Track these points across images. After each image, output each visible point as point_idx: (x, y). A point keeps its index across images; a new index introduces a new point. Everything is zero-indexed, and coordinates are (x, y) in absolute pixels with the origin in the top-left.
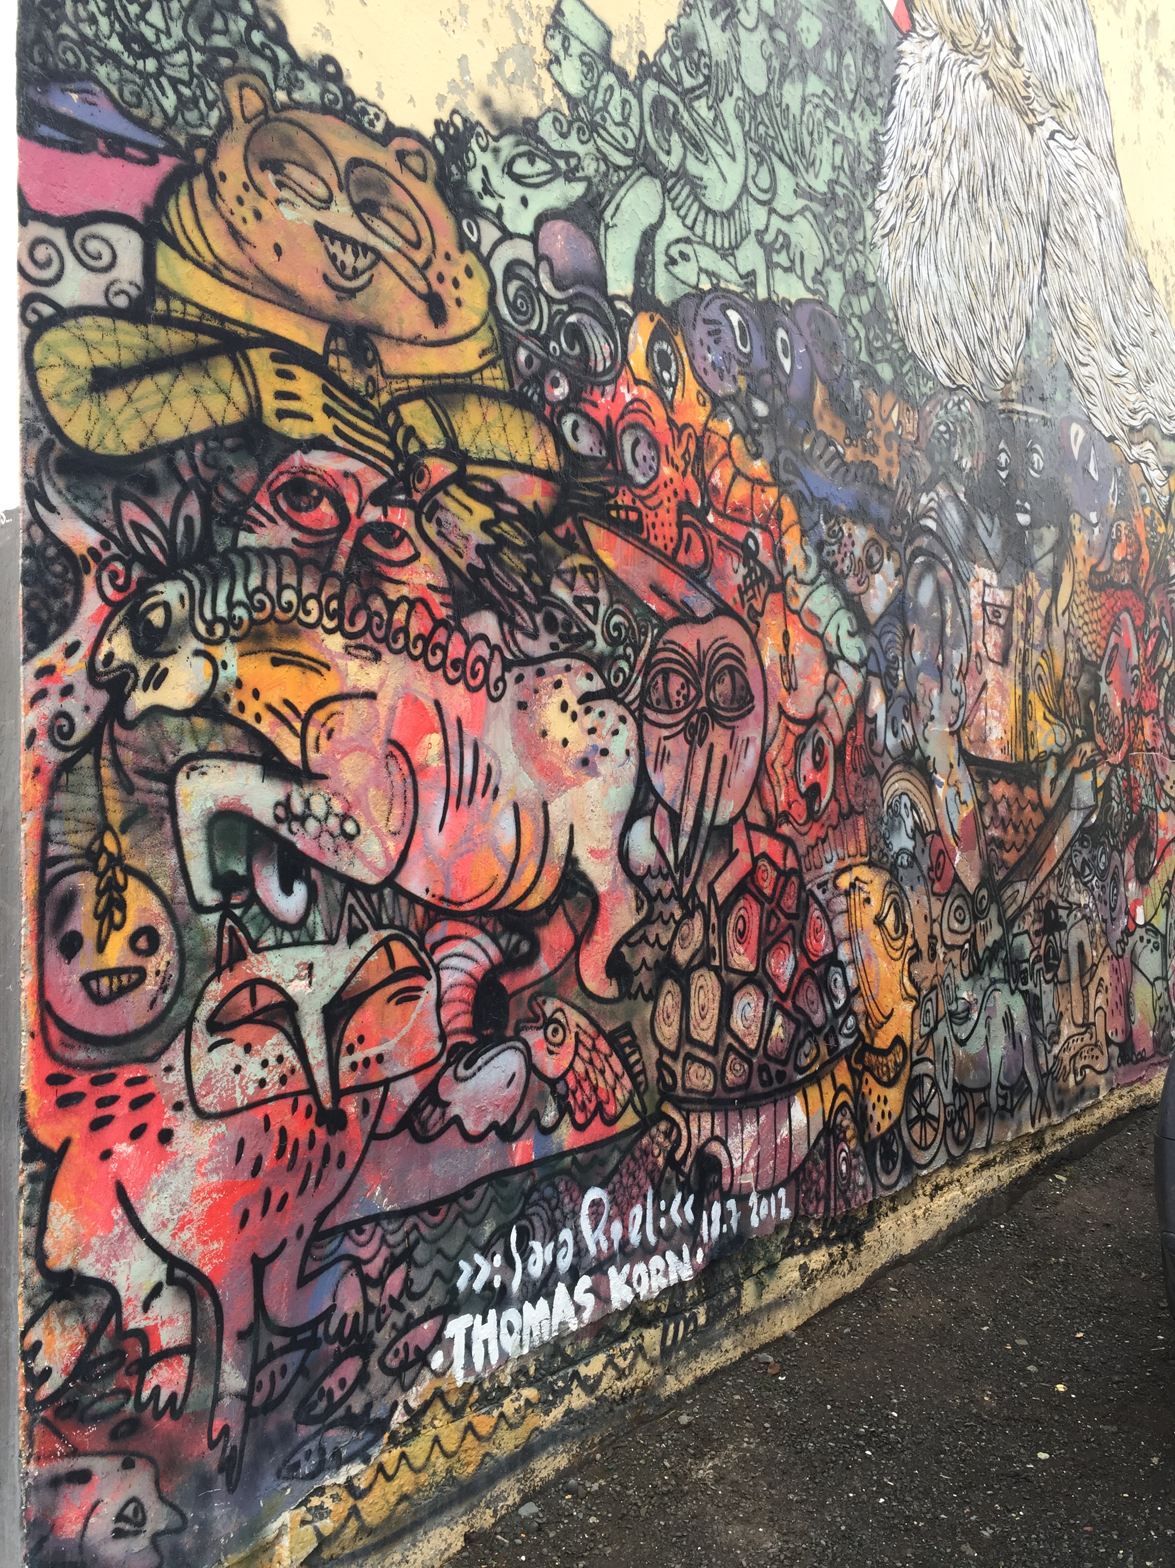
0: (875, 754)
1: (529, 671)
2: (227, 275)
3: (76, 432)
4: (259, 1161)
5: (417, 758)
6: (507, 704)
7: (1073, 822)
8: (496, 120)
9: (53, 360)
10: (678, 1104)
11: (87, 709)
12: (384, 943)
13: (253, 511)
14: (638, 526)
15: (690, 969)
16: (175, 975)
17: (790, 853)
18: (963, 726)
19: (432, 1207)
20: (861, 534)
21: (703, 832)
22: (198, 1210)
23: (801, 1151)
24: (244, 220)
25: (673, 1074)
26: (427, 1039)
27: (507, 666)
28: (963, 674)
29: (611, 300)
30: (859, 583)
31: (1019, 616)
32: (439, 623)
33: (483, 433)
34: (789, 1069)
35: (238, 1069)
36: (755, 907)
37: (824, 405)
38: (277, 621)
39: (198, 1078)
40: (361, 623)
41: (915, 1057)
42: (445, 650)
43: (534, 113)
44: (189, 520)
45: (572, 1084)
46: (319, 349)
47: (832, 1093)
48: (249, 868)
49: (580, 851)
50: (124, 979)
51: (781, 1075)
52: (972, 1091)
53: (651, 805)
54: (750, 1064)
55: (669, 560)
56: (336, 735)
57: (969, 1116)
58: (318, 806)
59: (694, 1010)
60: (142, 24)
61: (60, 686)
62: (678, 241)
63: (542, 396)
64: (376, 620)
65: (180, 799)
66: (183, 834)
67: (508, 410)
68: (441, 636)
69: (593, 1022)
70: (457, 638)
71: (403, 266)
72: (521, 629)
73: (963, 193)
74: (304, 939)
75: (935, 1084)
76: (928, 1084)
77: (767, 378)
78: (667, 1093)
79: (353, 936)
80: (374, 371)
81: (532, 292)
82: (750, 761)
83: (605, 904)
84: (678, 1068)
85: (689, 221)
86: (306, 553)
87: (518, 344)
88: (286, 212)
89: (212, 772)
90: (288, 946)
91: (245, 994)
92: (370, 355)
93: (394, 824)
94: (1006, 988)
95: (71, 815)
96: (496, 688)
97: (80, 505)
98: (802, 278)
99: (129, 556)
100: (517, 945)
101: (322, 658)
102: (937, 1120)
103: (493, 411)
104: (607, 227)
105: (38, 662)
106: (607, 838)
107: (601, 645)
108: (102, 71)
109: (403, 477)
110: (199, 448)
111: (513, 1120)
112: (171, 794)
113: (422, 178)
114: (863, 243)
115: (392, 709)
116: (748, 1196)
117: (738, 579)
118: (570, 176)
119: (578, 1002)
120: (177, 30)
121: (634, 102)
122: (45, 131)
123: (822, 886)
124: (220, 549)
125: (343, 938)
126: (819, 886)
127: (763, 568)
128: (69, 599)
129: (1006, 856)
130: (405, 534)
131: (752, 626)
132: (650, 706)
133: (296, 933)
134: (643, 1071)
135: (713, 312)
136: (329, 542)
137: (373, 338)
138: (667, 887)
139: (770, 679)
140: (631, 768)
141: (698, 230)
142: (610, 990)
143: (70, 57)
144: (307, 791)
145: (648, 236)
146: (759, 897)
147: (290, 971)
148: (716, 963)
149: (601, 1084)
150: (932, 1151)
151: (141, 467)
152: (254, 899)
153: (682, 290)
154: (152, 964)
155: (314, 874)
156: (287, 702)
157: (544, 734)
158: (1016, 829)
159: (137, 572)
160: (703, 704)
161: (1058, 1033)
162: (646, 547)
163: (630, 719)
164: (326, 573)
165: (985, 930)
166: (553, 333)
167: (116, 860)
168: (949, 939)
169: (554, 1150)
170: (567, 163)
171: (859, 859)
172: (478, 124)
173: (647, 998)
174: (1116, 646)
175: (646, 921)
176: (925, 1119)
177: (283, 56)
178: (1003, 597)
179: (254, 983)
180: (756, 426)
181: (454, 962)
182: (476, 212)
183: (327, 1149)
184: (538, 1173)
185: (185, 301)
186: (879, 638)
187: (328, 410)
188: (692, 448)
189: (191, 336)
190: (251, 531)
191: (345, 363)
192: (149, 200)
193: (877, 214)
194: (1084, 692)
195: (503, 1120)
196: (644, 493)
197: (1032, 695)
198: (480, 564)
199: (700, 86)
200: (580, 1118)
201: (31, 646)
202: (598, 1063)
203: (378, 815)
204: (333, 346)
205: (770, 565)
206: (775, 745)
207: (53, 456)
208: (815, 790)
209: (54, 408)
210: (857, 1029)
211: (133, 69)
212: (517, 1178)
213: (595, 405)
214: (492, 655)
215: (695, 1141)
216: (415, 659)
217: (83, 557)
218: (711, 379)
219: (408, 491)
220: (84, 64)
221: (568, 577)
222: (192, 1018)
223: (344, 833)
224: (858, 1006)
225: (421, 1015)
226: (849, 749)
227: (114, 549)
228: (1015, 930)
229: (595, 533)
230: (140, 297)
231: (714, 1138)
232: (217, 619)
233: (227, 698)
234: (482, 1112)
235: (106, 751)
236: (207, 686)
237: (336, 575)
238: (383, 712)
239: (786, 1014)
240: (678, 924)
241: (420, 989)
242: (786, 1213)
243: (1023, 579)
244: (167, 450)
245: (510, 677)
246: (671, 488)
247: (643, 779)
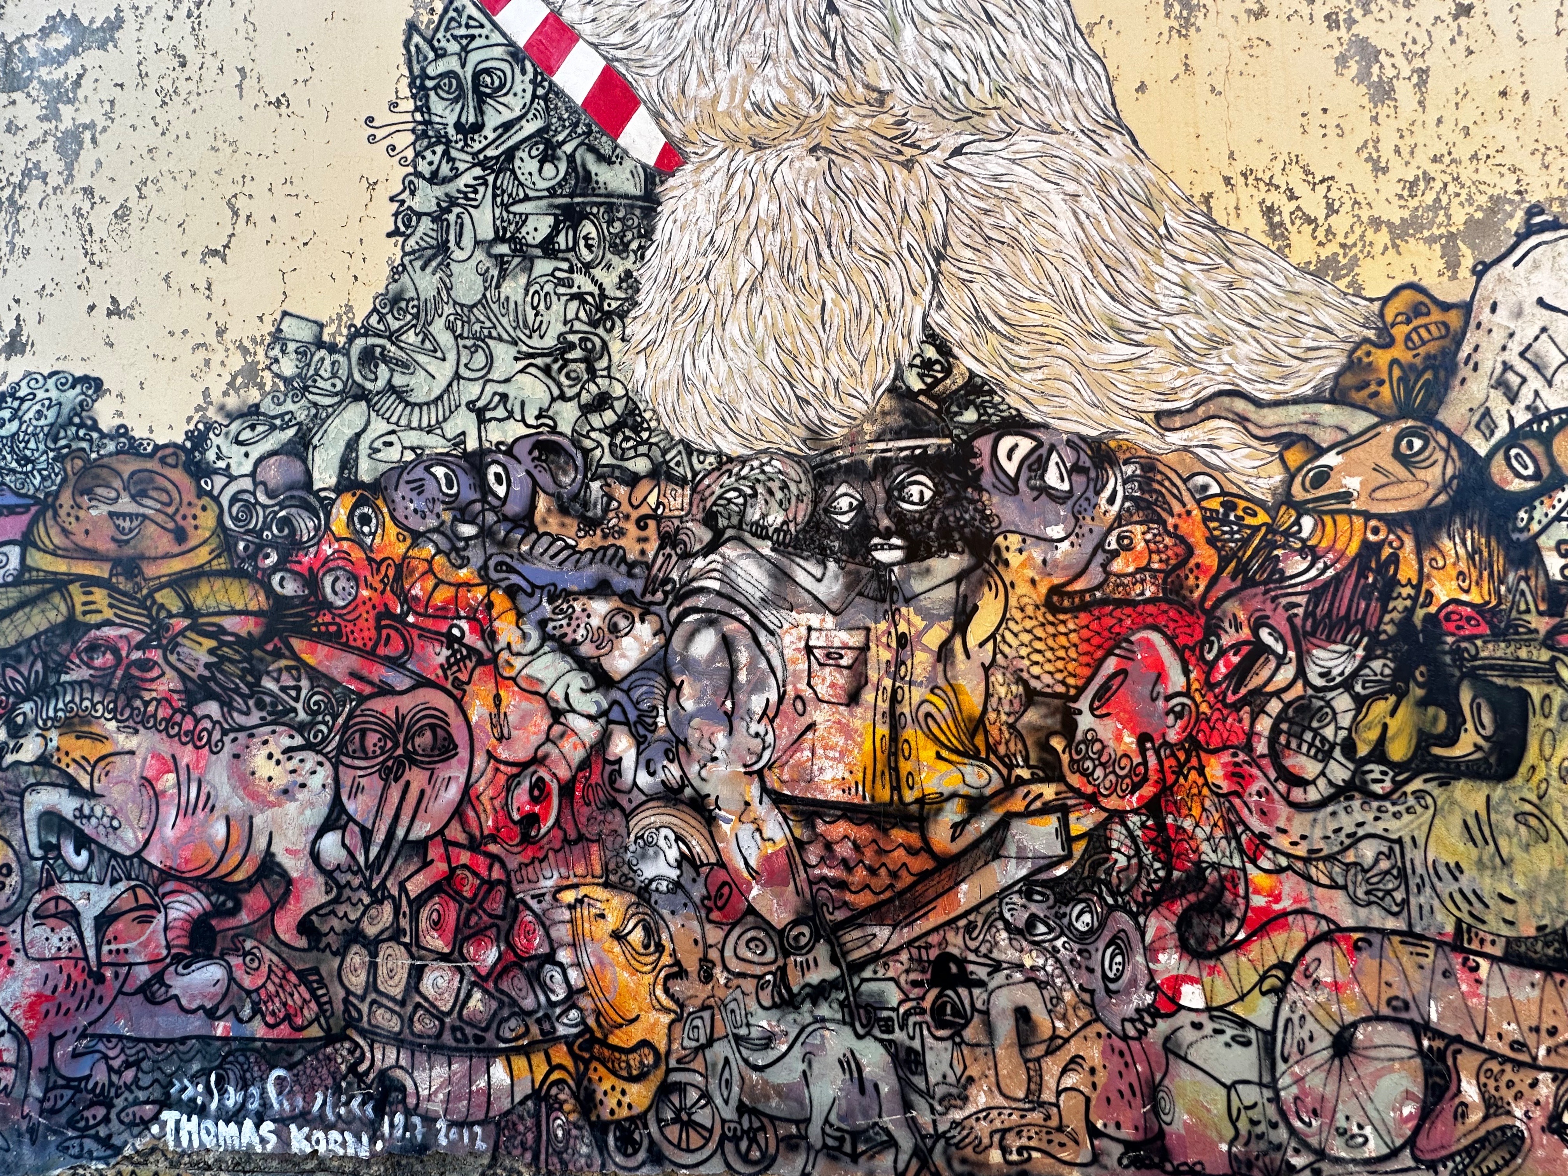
0: (622, 790)
1: (242, 736)
2: (60, 552)
4: (56, 987)
5: (159, 786)
6: (225, 754)
7: (1006, 870)
10: (363, 1033)
12: (133, 888)
13: (70, 664)
14: (339, 633)
15: (380, 941)
16: (19, 888)
17: (497, 866)
20: (600, 607)
21: (395, 845)
22: (25, 1002)
23: (501, 1103)
25: (359, 1011)
26: (158, 946)
27: (225, 733)
29: (316, 494)
30: (602, 647)
32: (176, 711)
33: (213, 598)
34: (490, 1036)
35: (47, 939)
36: (451, 905)
37: (549, 510)
38: (78, 717)
39: (27, 939)
40: (126, 715)
41: (670, 1065)
42: (178, 726)
44: (37, 672)
45: (264, 996)
46: (109, 576)
47: (545, 1068)
48: (60, 840)
49: (277, 849)
51: (479, 1039)
52: (772, 1119)
53: (344, 822)
54: (442, 1023)
55: (369, 654)
56: (110, 774)
57: (767, 1140)
58: (98, 811)
59: (382, 971)
60: (25, 450)
62: (380, 436)
63: (256, 567)
64: (137, 711)
65: (25, 805)
66: (26, 821)
67: (228, 581)
68: (178, 717)
69: (283, 960)
70: (186, 719)
71: (160, 518)
72: (237, 709)
74: (84, 880)
75: (706, 1097)
76: (693, 1095)
77: (478, 506)
78: (352, 1022)
79: (114, 882)
80: (140, 579)
81: (249, 508)
82: (452, 793)
83: (298, 885)
84: (364, 1008)
85: (394, 419)
86: (97, 681)
87: (241, 540)
88: (93, 512)
89: (43, 792)
90: (77, 882)
91: (55, 902)
92: (138, 571)
93: (143, 823)
94: (847, 1031)
96: (215, 746)
98: (522, 420)
99: (8, 692)
100: (224, 903)
101: (104, 734)
102: (711, 1131)
103: (218, 584)
104: (315, 447)
106: (303, 843)
107: (302, 716)
108: (8, 479)
109: (156, 632)
110: (43, 637)
111: (216, 1007)
112: (22, 802)
113: (175, 466)
114: (608, 368)
115: (145, 760)
116: (435, 1120)
117: (441, 659)
118: (285, 425)
121: (342, 359)
123: (539, 897)
124: (52, 684)
125: (106, 882)
126: (531, 897)
127: (471, 650)
129: (848, 897)
130: (155, 664)
131: (457, 692)
132: (347, 755)
133: (81, 876)
134: (330, 1002)
135: (419, 472)
136: (110, 673)
137: (139, 562)
138: (356, 881)
139: (477, 732)
140: (328, 796)
141: (403, 422)
142: (302, 943)
144: (92, 803)
145: (352, 441)
146: (457, 896)
147: (76, 896)
148: (407, 940)
149: (290, 1003)
150: (699, 1156)
152: (60, 856)
153: (383, 468)
154: (8, 881)
155: (91, 847)
156: (83, 757)
157: (252, 773)
159: (11, 699)
160: (400, 751)
161: (963, 1097)
162: (347, 647)
163: (327, 764)
164: (107, 690)
165: (804, 968)
166: (267, 526)
168: (736, 966)
169: (248, 1034)
170: (283, 419)
171: (589, 879)
172: (217, 421)
173: (335, 954)
175: (336, 901)
176: (688, 1124)
177: (95, 435)
179: (58, 898)
180: (462, 544)
181: (176, 906)
182: (210, 472)
183: (93, 992)
184: (235, 1045)
185: (38, 570)
186: (627, 692)
187: (111, 606)
188: (391, 573)
189: (40, 586)
190: (68, 673)
191: (121, 579)
192: (25, 529)
194: (1034, 729)
195: (209, 1006)
196: (347, 612)
198: (207, 673)
199: (408, 323)
200: (270, 1019)
202: (284, 989)
203: (133, 818)
204: (114, 572)
205: (479, 645)
206: (482, 781)
208: (531, 820)
210: (583, 1022)
211: (21, 473)
212: (218, 1043)
213: (301, 563)
214: (212, 727)
215: (378, 1063)
216: (160, 731)
218: (412, 521)
219: (159, 639)
221: (278, 675)
222: (27, 910)
223: (112, 826)
224: (585, 1004)
225: (152, 932)
226: (582, 785)
227: (1, 691)
228: (868, 973)
229: (297, 644)
230: (18, 575)
231: (397, 1066)
232: (48, 718)
233: (52, 756)
234: (193, 997)
236: (41, 751)
238: (139, 761)
239: (485, 991)
240: (367, 908)
241: (154, 917)
242: (483, 1144)
245: (227, 740)
246: (369, 604)
247: (337, 803)
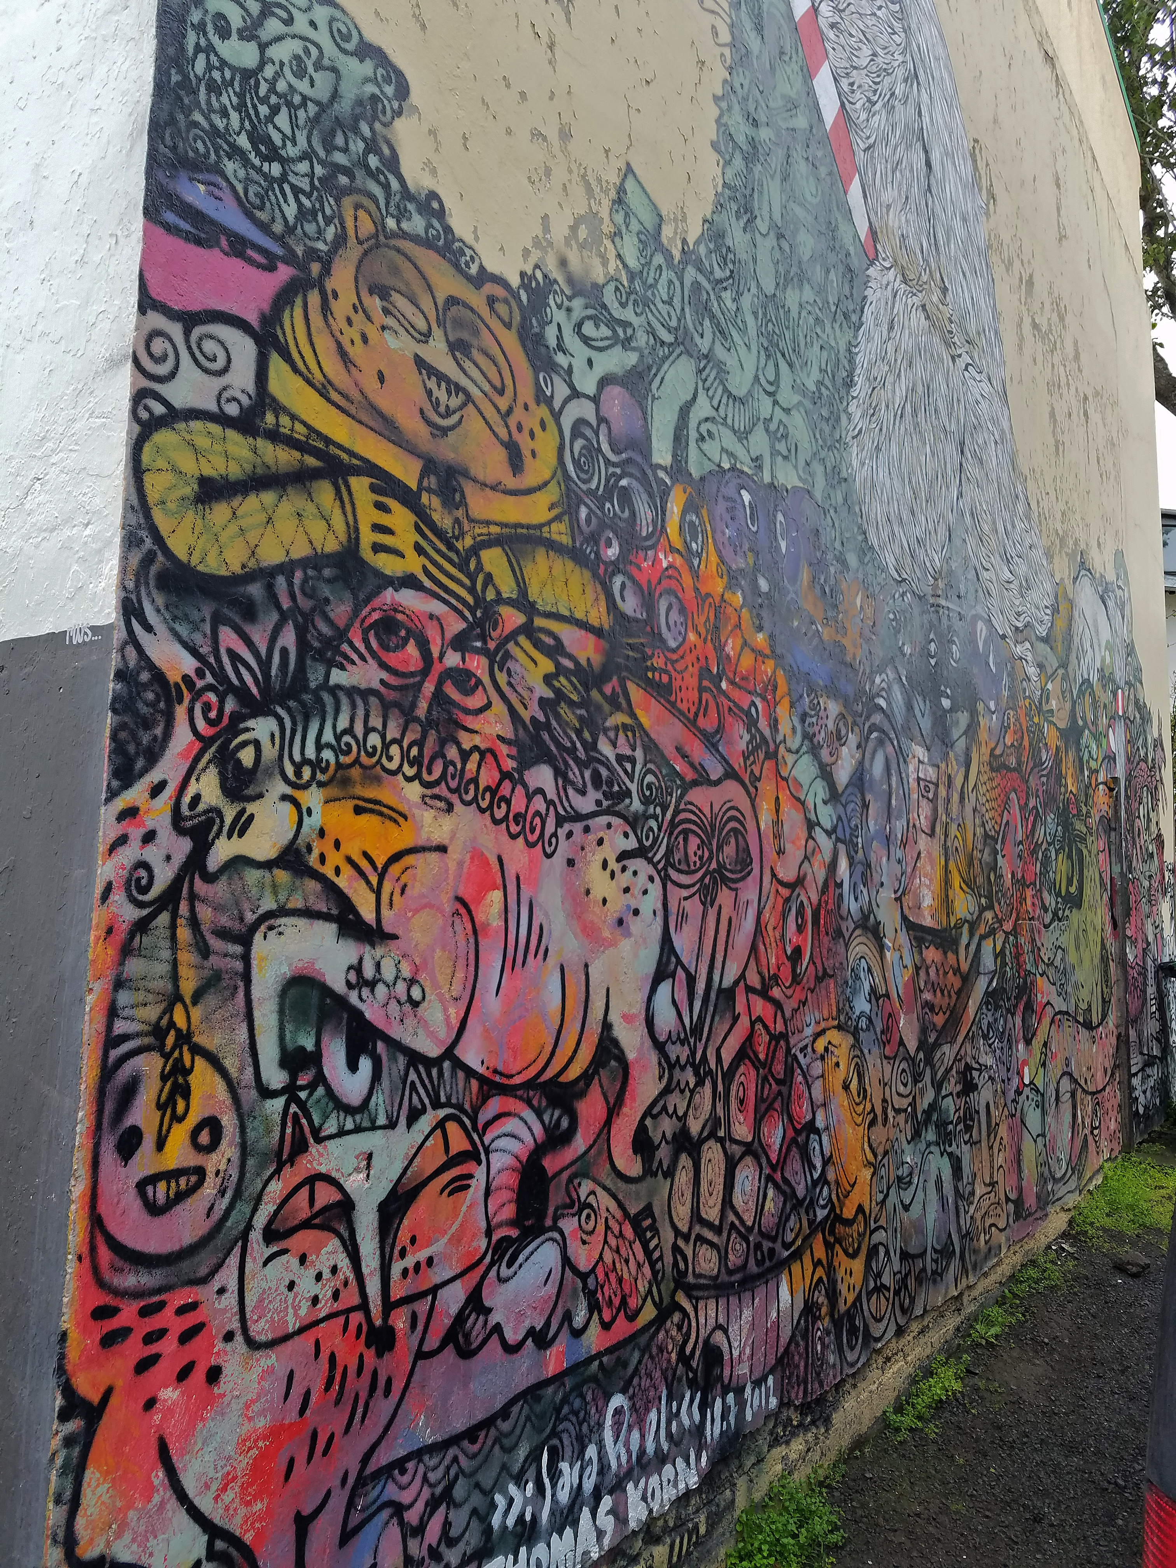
0: (842, 918)
1: (578, 827)
2: (334, 396)
3: (178, 546)
4: (307, 1396)
5: (480, 917)
6: (559, 859)
7: (981, 985)
8: (570, 281)
9: (161, 463)
10: (689, 1290)
11: (168, 858)
12: (441, 1125)
13: (345, 647)
14: (668, 688)
15: (702, 1141)
16: (235, 1174)
17: (779, 1016)
18: (904, 893)
19: (471, 1434)
20: (833, 708)
21: (713, 996)
22: (243, 1463)
23: (786, 1333)
24: (352, 342)
25: (685, 1259)
26: (474, 1235)
27: (559, 823)
28: (904, 844)
29: (654, 468)
30: (831, 754)
31: (943, 792)
32: (506, 775)
33: (549, 586)
35: (291, 1286)
36: (753, 1072)
37: (809, 584)
38: (362, 766)
39: (250, 1300)
40: (437, 772)
41: (873, 1226)
42: (508, 802)
43: (601, 280)
44: (284, 652)
45: (601, 1277)
46: (414, 486)
47: (811, 1269)
48: (318, 1043)
49: (614, 1017)
50: (183, 1181)
51: (772, 1253)
52: (914, 1257)
53: (672, 967)
54: (748, 1243)
55: (691, 723)
56: (408, 891)
57: (911, 1283)
58: (388, 970)
59: (704, 1186)
60: (270, 126)
61: (142, 831)
62: (707, 420)
63: (597, 554)
64: (451, 769)
65: (254, 963)
66: (255, 1004)
67: (570, 564)
68: (506, 788)
69: (621, 1205)
70: (519, 790)
71: (489, 412)
72: (572, 783)
73: (908, 407)
74: (366, 1124)
75: (887, 1253)
76: (882, 1252)
77: (769, 557)
78: (680, 1281)
79: (414, 1116)
80: (460, 513)
81: (593, 452)
82: (749, 924)
83: (634, 1072)
84: (689, 1253)
85: (715, 403)
86: (392, 696)
87: (580, 501)
88: (390, 340)
89: (288, 931)
90: (349, 1132)
91: (304, 1192)
92: (457, 497)
93: (457, 989)
94: (937, 1150)
95: (141, 984)
96: (550, 844)
97: (177, 627)
98: (796, 467)
99: (224, 686)
100: (559, 1121)
101: (400, 807)
102: (888, 1290)
103: (558, 565)
104: (654, 398)
105: (121, 803)
106: (637, 1002)
107: (636, 805)
108: (230, 167)
109: (481, 623)
110: (298, 575)
111: (548, 1324)
112: (246, 958)
113: (508, 326)
114: (839, 441)
115: (460, 864)
116: (744, 1387)
117: (742, 745)
118: (626, 343)
119: (608, 1183)
120: (302, 138)
121: (677, 284)
122: (170, 217)
123: (804, 1050)
124: (313, 685)
125: (403, 1121)
126: (802, 1050)
127: (762, 735)
128: (159, 731)
129: (936, 1019)
130: (479, 682)
131: (752, 790)
132: (673, 866)
133: (358, 1117)
134: (661, 1258)
135: (731, 490)
136: (413, 685)
137: (461, 480)
138: (684, 1053)
139: (765, 842)
140: (657, 929)
141: (722, 412)
142: (636, 1168)
143: (200, 145)
144: (379, 951)
145: (685, 411)
146: (755, 1062)
147: (349, 1163)
148: (721, 1134)
149: (626, 1276)
150: (885, 1322)
151: (241, 589)
152: (320, 1079)
153: (709, 467)
154: (214, 1162)
155: (380, 1047)
156: (366, 855)
157: (588, 892)
158: (942, 992)
159: (230, 705)
160: (714, 865)
161: (972, 1193)
162: (672, 707)
163: (657, 879)
164: (409, 718)
165: (922, 1092)
166: (608, 494)
167: (184, 1038)
168: (897, 1102)
169: (584, 1354)
170: (625, 332)
171: (831, 1023)
172: (555, 281)
173: (666, 1175)
174: (1007, 822)
175: (666, 1091)
176: (880, 1289)
177: (395, 185)
178: (931, 773)
179: (313, 1180)
180: (759, 601)
181: (502, 1143)
182: (552, 367)
183: (375, 1375)
184: (569, 1382)
185: (293, 417)
186: (845, 807)
187: (419, 549)
188: (712, 617)
189: (297, 454)
190: (342, 668)
191: (436, 502)
192: (266, 307)
193: (849, 416)
194: (987, 864)
195: (539, 1325)
196: (675, 657)
197: (952, 866)
198: (541, 717)
199: (727, 279)
200: (607, 1315)
201: (115, 784)
202: (623, 1251)
203: (442, 978)
204: (425, 483)
205: (767, 732)
206: (768, 907)
207: (154, 569)
208: (797, 954)
209: (158, 516)
210: (830, 1199)
211: (259, 170)
212: (550, 1390)
213: (639, 568)
214: (548, 809)
215: (702, 1331)
216: (482, 811)
217: (177, 685)
218: (728, 553)
219: (483, 638)
220: (213, 156)
221: (612, 734)
222: (249, 1227)
223: (410, 999)
224: (831, 1176)
225: (469, 1207)
226: (822, 912)
227: (209, 679)
228: (943, 1092)
229: (635, 692)
230: (251, 408)
231: (718, 1327)
232: (306, 761)
233: (309, 849)
234: (520, 1317)
235: (184, 909)
236: (291, 835)
237: (417, 720)
238: (452, 866)
239: (776, 1186)
240: (692, 1092)
241: (470, 1176)
242: (774, 1402)
243: (945, 757)
244: (267, 575)
245: (562, 833)
246: (694, 653)
247: (666, 941)
